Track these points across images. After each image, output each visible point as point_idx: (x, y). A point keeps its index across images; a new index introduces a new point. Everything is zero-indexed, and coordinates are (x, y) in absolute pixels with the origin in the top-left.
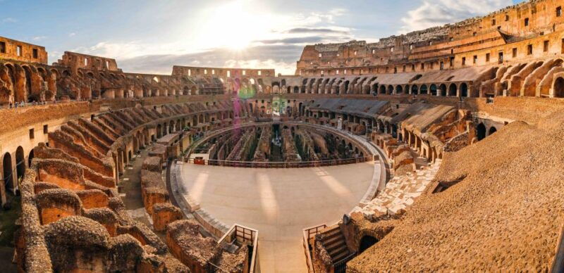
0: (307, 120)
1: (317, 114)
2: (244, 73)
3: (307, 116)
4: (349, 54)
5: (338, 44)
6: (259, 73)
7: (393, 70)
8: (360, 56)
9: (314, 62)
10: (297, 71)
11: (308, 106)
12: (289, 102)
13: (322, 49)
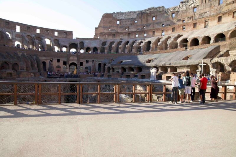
0: (109, 76)
1: (120, 71)
2: (38, 31)
3: (109, 72)
4: (147, 20)
5: (136, 12)
6: (56, 34)
7: (203, 25)
8: (159, 21)
9: (112, 28)
10: (96, 35)
11: (109, 63)
12: (87, 62)
13: (121, 17)
